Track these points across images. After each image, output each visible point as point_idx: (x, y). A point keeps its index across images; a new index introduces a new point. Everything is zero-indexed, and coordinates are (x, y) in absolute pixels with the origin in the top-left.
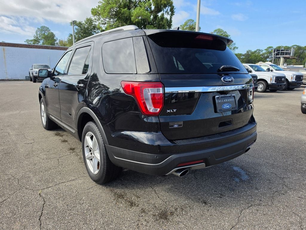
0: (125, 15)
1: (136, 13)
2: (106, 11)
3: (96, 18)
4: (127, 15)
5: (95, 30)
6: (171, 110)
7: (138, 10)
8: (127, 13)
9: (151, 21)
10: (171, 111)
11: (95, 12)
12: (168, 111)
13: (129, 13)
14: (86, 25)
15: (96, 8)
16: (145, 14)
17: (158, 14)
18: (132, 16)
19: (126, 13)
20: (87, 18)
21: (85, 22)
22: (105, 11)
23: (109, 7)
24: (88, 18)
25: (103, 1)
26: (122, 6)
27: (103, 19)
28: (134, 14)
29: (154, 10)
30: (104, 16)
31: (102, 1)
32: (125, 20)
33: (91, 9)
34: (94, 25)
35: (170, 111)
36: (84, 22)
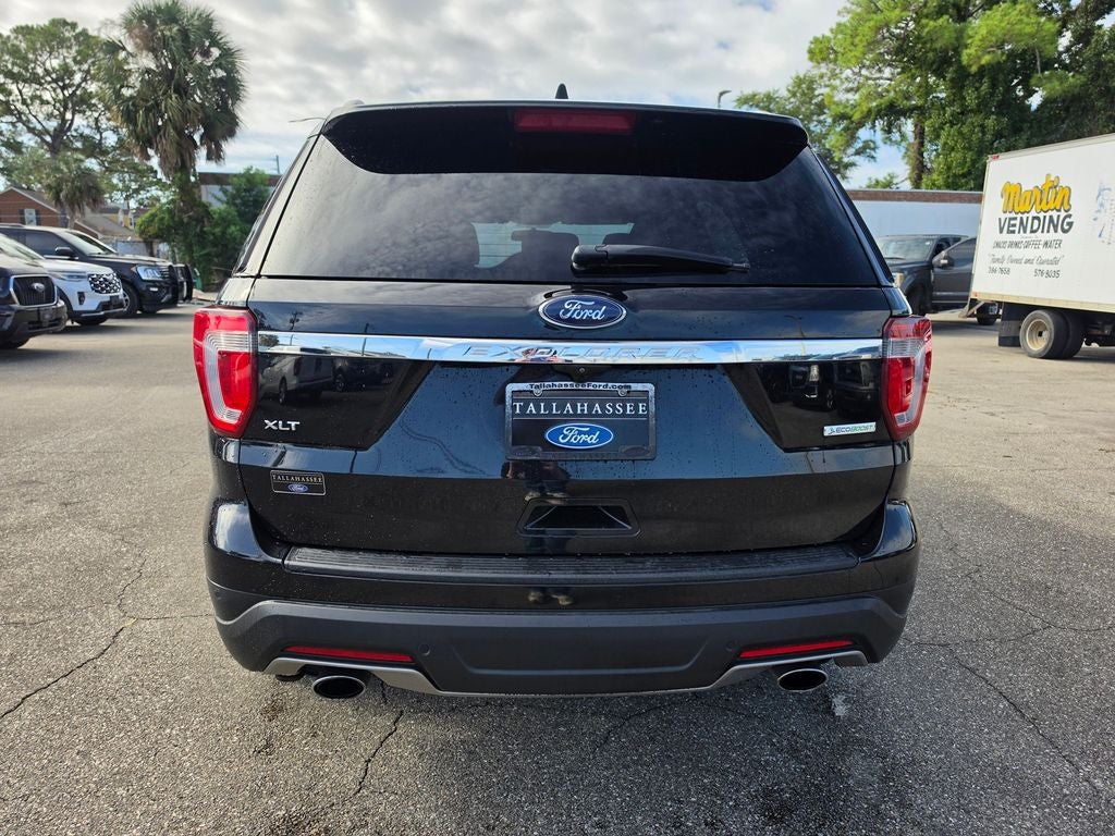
0: (938, 45)
1: (984, 31)
2: (861, 41)
3: (824, 70)
4: (945, 42)
5: (822, 118)
6: (280, 422)
7: (999, 17)
8: (947, 35)
9: (1060, 54)
10: (281, 428)
11: (821, 52)
12: (270, 424)
13: (955, 35)
14: (792, 100)
15: (828, 34)
16: (1028, 29)
17: (1098, 23)
18: (966, 46)
19: (942, 35)
20: (798, 77)
21: (789, 91)
22: (857, 40)
23: (872, 23)
24: (802, 76)
25: (853, 4)
26: (932, 9)
27: (854, 73)
28: (978, 37)
29: (1078, 7)
30: (849, 61)
31: (849, 5)
32: (934, 67)
33: (812, 39)
34: (820, 98)
35: (276, 425)
36: (784, 93)
